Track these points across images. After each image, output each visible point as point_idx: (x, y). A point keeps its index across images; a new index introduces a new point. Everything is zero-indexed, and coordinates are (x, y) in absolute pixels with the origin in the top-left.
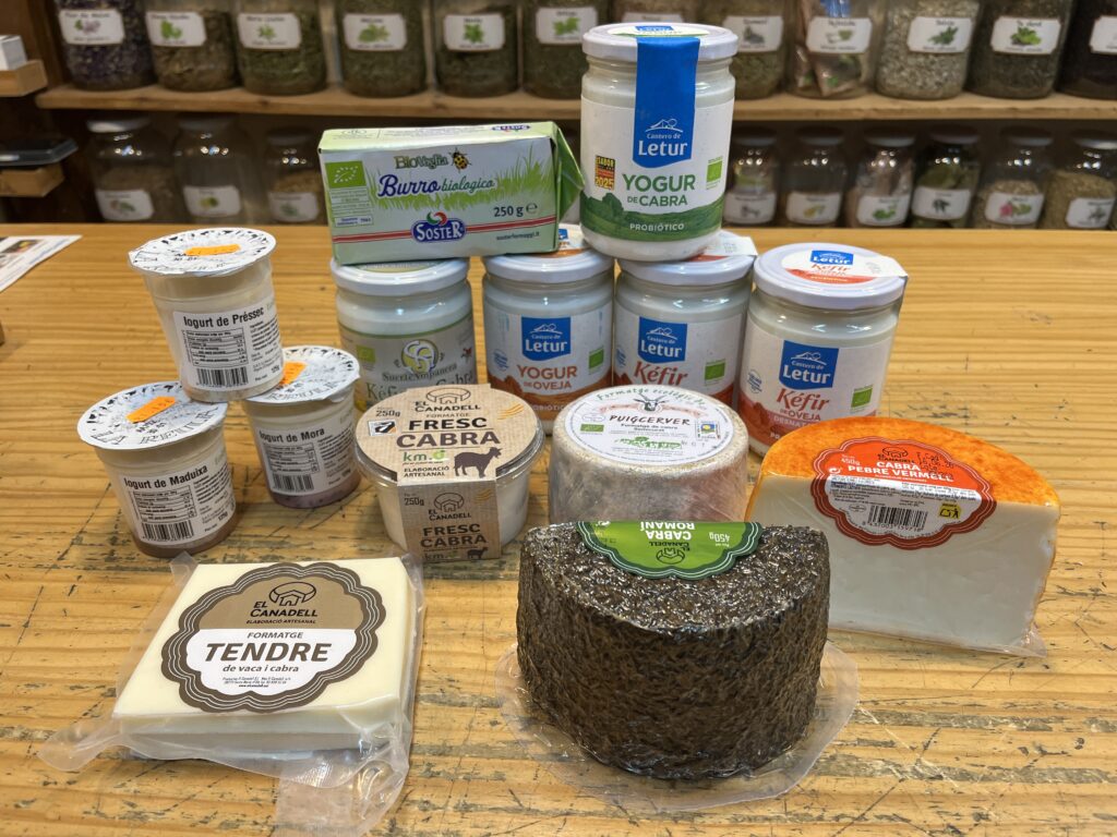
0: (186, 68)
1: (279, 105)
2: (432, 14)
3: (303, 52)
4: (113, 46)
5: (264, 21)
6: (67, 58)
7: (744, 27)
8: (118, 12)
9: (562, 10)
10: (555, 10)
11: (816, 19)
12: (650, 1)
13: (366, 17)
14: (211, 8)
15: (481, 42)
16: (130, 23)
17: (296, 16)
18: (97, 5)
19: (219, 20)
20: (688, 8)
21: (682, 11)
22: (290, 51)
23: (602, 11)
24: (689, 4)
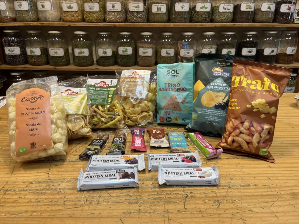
0: (36, 60)
1: (58, 69)
2: (95, 48)
3: (65, 57)
4: (17, 55)
5: (55, 50)
6: (6, 58)
7: (166, 51)
8: (19, 47)
9: (124, 47)
10: (122, 48)
11: (182, 49)
12: (145, 46)
13: (80, 49)
14: (42, 47)
15: (107, 54)
16: (22, 50)
17: (63, 49)
18: (14, 46)
19: (44, 50)
20: (153, 47)
21: (152, 48)
22: (61, 57)
23: (134, 47)
24: (154, 46)
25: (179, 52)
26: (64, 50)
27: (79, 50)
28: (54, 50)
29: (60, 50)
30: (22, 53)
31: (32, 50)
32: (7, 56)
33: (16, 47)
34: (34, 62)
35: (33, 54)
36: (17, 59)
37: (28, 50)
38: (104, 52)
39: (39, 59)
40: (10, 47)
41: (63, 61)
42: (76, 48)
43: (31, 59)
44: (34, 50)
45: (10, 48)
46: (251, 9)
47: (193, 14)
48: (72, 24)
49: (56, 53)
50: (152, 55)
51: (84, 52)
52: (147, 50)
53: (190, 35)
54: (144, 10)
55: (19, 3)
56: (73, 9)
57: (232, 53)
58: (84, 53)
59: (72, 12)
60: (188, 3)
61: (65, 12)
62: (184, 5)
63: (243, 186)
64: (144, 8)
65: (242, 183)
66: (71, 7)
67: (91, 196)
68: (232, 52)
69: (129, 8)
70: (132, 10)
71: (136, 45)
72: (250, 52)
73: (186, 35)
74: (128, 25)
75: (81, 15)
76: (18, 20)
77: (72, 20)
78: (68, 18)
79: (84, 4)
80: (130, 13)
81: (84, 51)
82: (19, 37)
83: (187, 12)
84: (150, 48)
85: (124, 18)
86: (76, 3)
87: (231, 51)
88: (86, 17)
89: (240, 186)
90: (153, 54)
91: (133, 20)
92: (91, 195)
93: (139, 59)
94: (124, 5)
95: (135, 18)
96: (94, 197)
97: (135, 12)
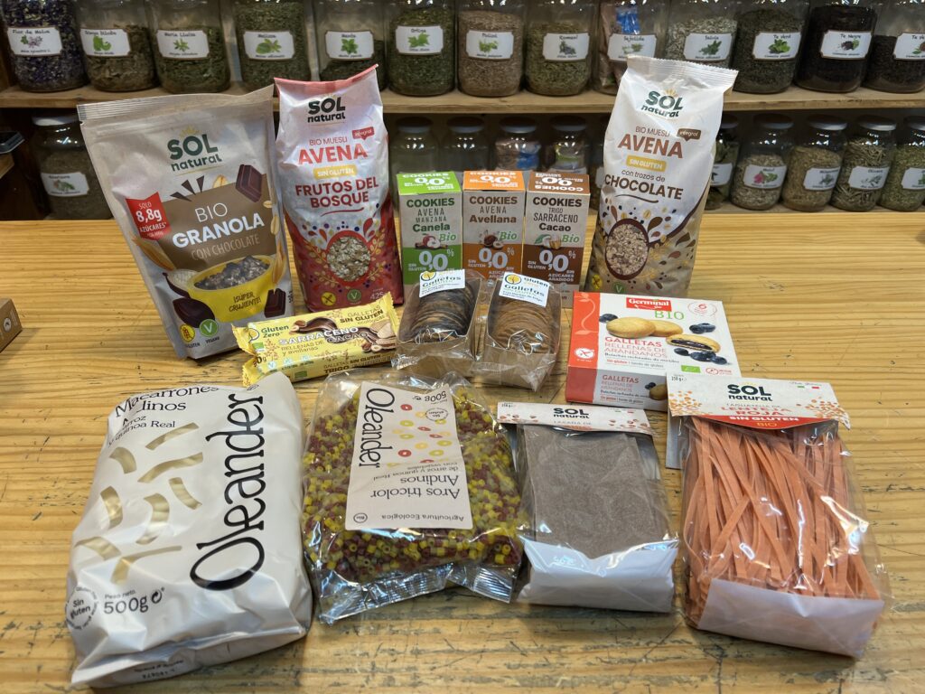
3: (211, 60)
4: (53, 56)
5: (179, 36)
6: (15, 66)
7: (560, 42)
8: (57, 28)
9: (415, 28)
10: (410, 28)
11: (614, 35)
12: (487, 22)
13: (262, 33)
14: (133, 24)
15: (355, 52)
16: (67, 37)
17: (205, 32)
18: (40, 23)
19: (140, 35)
20: (517, 26)
21: (512, 29)
22: (201, 61)
23: (448, 28)
24: (518, 24)
25: (606, 45)
26: (208, 35)
27: (260, 36)
28: (176, 35)
29: (194, 35)
30: (69, 48)
31: (100, 36)
32: (19, 60)
33: (45, 29)
34: (110, 79)
35: (103, 53)
36: (52, 69)
37: (88, 39)
38: (347, 46)
39: (124, 70)
40: (24, 30)
41: (205, 75)
42: (250, 29)
43: (98, 69)
44: (106, 39)
45: (27, 32)
49: (182, 46)
50: (512, 56)
51: (279, 44)
52: (495, 36)
57: (788, 49)
58: (279, 47)
63: (909, 609)
65: (903, 595)
67: (384, 651)
68: (788, 45)
71: (456, 19)
72: (849, 45)
81: (276, 42)
84: (507, 29)
87: (785, 42)
89: (899, 609)
90: (515, 50)
92: (386, 646)
93: (465, 71)
96: (399, 653)
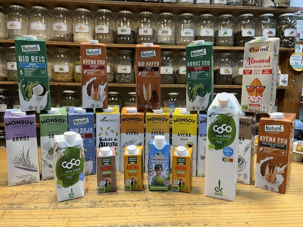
8: (6, 105)
12: (132, 104)
16: (9, 107)
18: (2, 103)
31: (19, 107)
33: (3, 105)
37: (15, 108)
42: (64, 106)
46: (230, 73)
47: (177, 77)
48: (62, 84)
53: (175, 95)
54: (131, 72)
55: (12, 64)
56: (64, 71)
59: (63, 73)
60: (172, 67)
61: (57, 73)
62: (168, 69)
64: (131, 71)
66: (63, 69)
69: (117, 71)
70: (120, 73)
71: (123, 104)
73: (171, 95)
74: (116, 85)
75: (72, 76)
76: (9, 79)
77: (63, 80)
78: (59, 79)
79: (75, 67)
80: (118, 75)
82: (7, 96)
83: (171, 74)
84: (135, 106)
85: (113, 79)
86: (67, 66)
88: (77, 78)
91: (121, 81)
94: (113, 68)
95: (123, 79)
97: (123, 74)
